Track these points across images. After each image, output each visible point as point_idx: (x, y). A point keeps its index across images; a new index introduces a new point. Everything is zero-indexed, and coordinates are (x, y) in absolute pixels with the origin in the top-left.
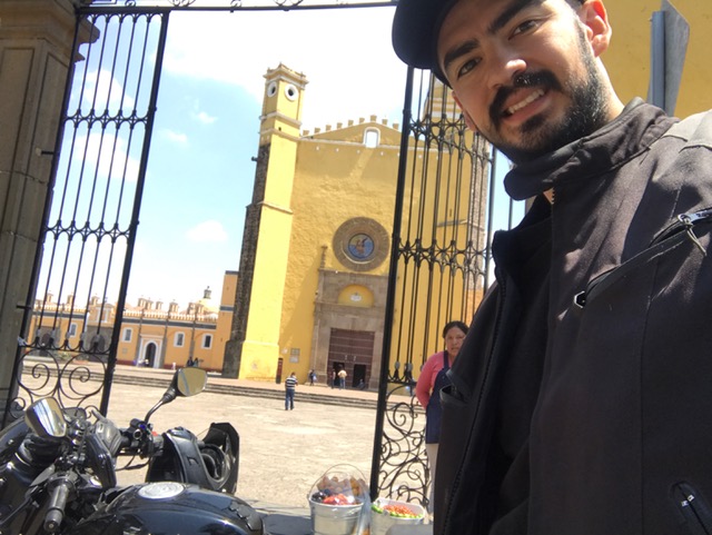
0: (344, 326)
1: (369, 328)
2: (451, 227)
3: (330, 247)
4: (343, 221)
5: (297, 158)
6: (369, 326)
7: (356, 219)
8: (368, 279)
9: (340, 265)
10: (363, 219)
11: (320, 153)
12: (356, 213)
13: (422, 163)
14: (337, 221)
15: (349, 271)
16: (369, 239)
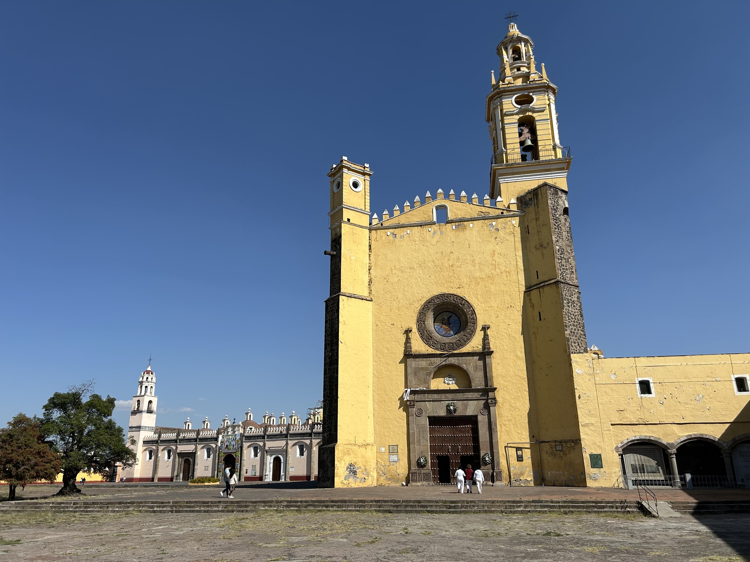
1: (470, 412)
2: (541, 290)
3: (415, 330)
4: (425, 300)
5: (370, 246)
6: (468, 410)
7: (437, 297)
8: (460, 358)
9: (427, 347)
10: (443, 295)
11: (391, 238)
12: (436, 291)
13: (498, 230)
14: (418, 301)
15: (438, 352)
16: (454, 316)
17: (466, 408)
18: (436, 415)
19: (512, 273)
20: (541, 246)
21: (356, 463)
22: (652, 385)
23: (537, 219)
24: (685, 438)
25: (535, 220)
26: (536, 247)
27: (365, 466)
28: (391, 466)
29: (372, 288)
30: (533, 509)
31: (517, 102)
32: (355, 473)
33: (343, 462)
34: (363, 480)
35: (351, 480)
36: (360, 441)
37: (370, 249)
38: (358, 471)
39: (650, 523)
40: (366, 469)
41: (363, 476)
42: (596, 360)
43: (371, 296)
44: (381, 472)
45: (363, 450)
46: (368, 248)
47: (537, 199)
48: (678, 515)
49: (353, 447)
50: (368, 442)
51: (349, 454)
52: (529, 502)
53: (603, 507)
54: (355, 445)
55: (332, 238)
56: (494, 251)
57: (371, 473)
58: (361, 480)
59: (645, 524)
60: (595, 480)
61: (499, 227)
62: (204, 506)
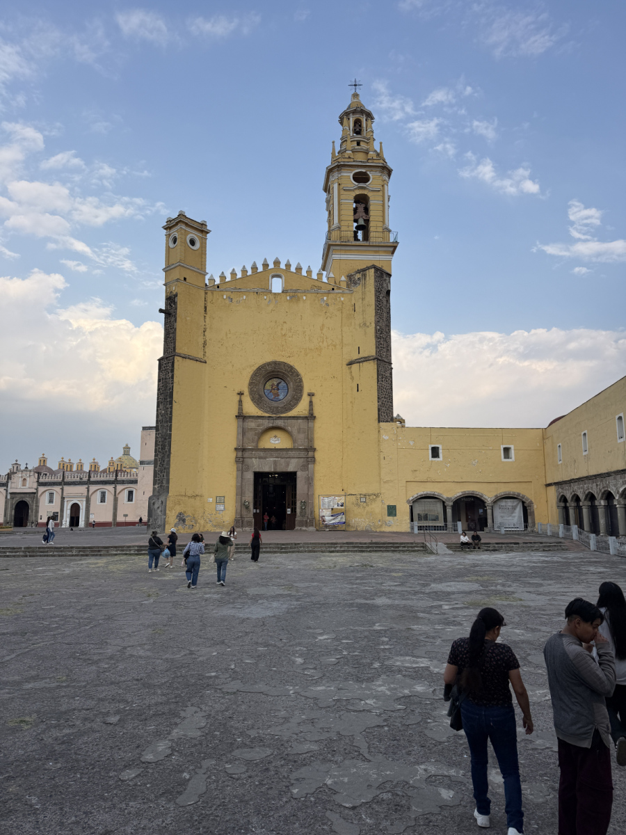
0: (266, 469)
1: (291, 469)
2: (361, 364)
3: (246, 392)
4: (257, 366)
5: (206, 307)
6: (290, 466)
7: (269, 364)
8: (286, 421)
9: (257, 410)
10: (275, 363)
11: (228, 302)
12: (269, 358)
13: (327, 305)
14: (251, 367)
15: (267, 415)
16: (283, 382)
17: (288, 465)
18: (261, 470)
19: (337, 347)
20: (365, 324)
21: (185, 512)
22: (440, 451)
23: (363, 299)
24: (461, 494)
25: (361, 300)
26: (360, 325)
27: (193, 515)
28: (218, 515)
29: (207, 350)
30: (346, 549)
31: (355, 179)
32: (184, 521)
33: (174, 512)
34: (191, 527)
35: (180, 527)
36: (189, 493)
37: (205, 311)
38: (187, 519)
39: (431, 558)
40: (194, 518)
41: (191, 523)
42: (400, 429)
43: (205, 358)
44: (208, 520)
45: (192, 500)
46: (203, 310)
47: (365, 279)
48: (451, 552)
49: (183, 498)
50: (197, 493)
51: (180, 504)
52: (344, 544)
53: (398, 547)
54: (185, 496)
55: (166, 296)
56: (323, 325)
57: (199, 521)
58: (189, 527)
59: (429, 558)
60: (390, 526)
61: (329, 302)
62: (57, 551)
